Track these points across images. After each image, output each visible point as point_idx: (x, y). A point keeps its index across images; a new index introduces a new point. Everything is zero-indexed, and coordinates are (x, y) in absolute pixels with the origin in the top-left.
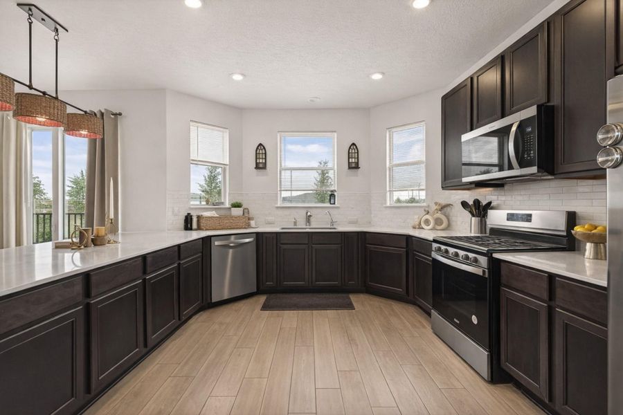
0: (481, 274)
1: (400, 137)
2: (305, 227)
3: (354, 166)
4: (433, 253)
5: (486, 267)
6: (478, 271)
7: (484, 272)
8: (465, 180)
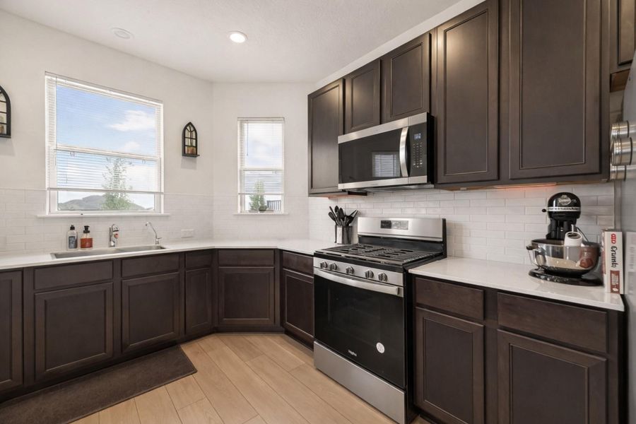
0: (396, 293)
1: (255, 131)
2: (107, 248)
3: (190, 152)
4: (315, 269)
5: (402, 285)
6: (392, 290)
7: (399, 290)
8: (341, 186)
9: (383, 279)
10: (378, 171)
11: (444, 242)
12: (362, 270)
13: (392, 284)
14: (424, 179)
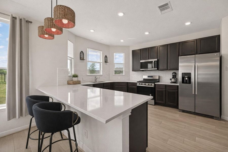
0: (153, 87)
8: (141, 69)
9: (151, 85)
10: (149, 67)
11: (159, 80)
12: (147, 84)
13: (153, 85)
14: (156, 69)
